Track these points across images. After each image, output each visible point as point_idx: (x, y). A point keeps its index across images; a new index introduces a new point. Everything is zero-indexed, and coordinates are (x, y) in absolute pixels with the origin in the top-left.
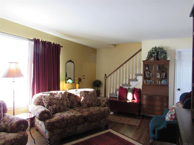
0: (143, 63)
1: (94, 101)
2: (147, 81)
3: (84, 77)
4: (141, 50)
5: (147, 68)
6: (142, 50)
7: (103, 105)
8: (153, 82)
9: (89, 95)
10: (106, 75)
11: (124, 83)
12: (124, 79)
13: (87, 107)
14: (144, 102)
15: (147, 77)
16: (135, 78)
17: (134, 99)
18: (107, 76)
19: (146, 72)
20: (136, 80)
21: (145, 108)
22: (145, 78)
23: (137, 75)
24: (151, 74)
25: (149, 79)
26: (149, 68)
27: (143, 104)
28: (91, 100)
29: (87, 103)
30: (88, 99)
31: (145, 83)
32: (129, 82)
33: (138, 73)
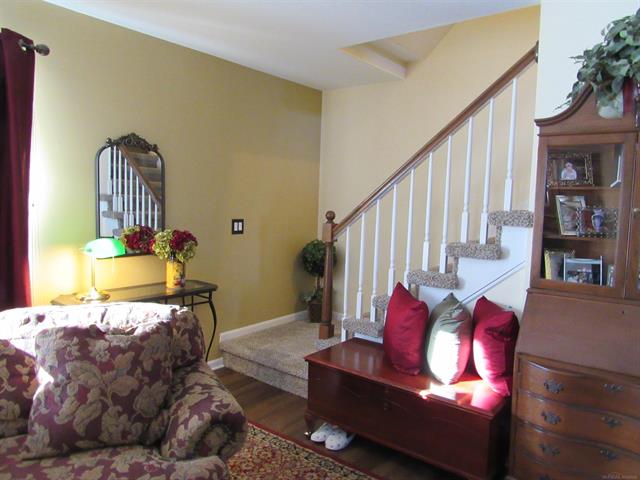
0: (540, 135)
1: (113, 409)
2: (567, 261)
3: (238, 227)
4: (532, 56)
5: (569, 174)
6: (540, 54)
7: (181, 443)
8: (612, 269)
9: (93, 361)
10: (331, 217)
11: (425, 268)
12: (426, 245)
13: (49, 450)
14: (535, 409)
15: (566, 232)
16: (489, 241)
17: (469, 372)
18: (337, 221)
19: (561, 199)
20: (495, 251)
21: (538, 451)
22: (550, 241)
23: (499, 220)
24: (597, 212)
25: (581, 248)
26: (581, 175)
27: (521, 421)
28: (91, 396)
29: (59, 420)
30: (71, 391)
31: (549, 275)
32: (451, 260)
33: (507, 208)
